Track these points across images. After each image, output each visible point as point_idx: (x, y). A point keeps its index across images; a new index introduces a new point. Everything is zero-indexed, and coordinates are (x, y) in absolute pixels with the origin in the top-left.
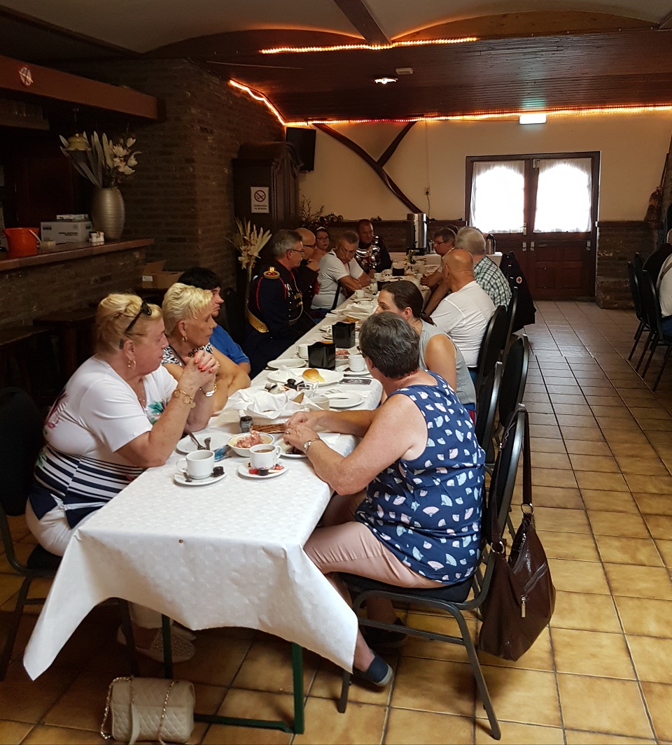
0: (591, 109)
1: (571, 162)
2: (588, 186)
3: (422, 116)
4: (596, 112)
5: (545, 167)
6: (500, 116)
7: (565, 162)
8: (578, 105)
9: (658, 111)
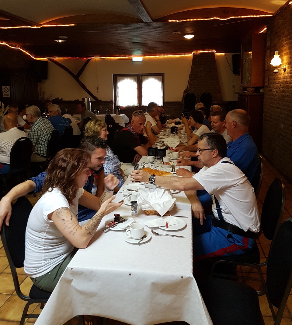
0: (160, 55)
1: (155, 78)
2: (161, 88)
3: (93, 57)
4: (162, 57)
5: (145, 79)
6: (125, 57)
7: (152, 77)
8: (155, 53)
9: (186, 56)
